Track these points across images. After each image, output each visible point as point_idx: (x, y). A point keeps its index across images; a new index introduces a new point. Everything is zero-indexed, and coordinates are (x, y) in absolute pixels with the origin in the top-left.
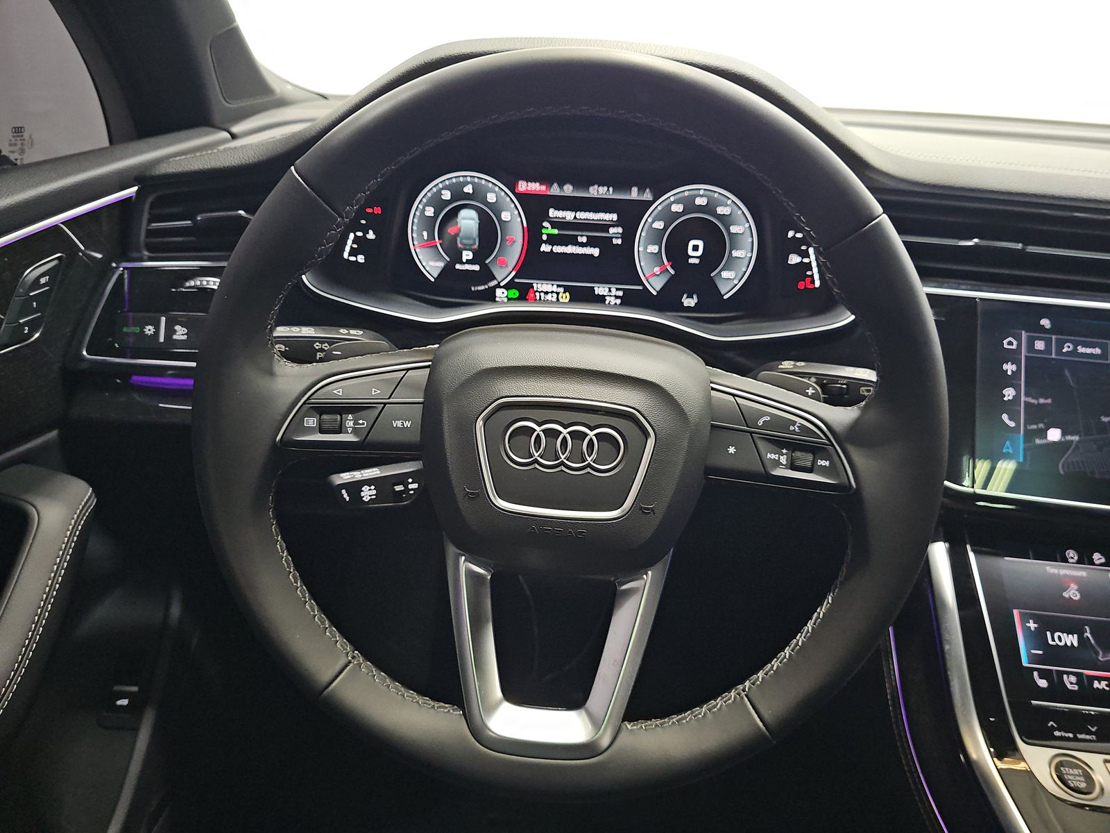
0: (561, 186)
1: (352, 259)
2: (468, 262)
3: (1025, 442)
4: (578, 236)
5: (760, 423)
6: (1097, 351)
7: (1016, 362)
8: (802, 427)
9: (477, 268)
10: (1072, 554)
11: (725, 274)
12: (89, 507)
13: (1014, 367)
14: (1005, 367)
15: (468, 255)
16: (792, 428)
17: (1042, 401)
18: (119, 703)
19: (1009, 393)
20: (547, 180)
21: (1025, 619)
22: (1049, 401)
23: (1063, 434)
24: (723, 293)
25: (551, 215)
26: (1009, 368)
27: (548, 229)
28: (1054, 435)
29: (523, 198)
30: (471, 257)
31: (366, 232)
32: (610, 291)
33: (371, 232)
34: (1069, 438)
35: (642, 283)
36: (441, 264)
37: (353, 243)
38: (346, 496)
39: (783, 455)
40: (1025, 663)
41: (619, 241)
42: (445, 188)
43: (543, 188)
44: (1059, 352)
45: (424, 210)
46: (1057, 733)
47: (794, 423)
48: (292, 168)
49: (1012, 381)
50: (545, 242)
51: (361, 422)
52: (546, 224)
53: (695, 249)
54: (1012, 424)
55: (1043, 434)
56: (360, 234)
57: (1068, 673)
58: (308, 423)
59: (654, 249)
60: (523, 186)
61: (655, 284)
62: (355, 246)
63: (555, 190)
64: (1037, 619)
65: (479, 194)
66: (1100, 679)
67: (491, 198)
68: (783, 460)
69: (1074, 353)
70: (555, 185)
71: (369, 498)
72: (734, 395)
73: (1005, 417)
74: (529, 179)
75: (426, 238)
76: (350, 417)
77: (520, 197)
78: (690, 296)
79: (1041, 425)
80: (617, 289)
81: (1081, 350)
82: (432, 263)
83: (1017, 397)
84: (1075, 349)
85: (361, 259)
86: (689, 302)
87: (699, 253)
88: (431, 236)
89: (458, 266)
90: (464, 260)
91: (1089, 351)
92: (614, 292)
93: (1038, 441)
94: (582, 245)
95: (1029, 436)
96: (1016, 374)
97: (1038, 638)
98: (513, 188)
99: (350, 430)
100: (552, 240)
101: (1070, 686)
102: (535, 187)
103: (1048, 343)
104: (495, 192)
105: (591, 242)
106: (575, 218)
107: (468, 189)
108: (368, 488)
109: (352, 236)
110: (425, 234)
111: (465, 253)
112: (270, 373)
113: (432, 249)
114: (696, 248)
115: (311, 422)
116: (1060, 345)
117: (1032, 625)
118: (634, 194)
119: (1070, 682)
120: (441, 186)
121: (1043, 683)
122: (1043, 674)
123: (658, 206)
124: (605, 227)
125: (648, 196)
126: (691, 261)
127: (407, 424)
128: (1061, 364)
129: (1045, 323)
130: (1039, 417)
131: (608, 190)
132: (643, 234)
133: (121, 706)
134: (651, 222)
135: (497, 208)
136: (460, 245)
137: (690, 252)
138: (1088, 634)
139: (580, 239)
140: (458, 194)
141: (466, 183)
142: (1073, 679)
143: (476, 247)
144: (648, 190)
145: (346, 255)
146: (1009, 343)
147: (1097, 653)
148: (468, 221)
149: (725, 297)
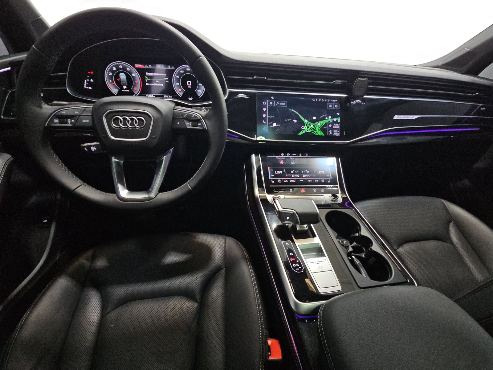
0: (148, 65)
1: (87, 88)
2: (126, 89)
3: (268, 127)
4: (156, 80)
5: (185, 116)
6: (284, 104)
7: (266, 108)
8: (195, 116)
9: (128, 91)
10: (283, 154)
11: (199, 91)
12: (10, 160)
13: (265, 109)
14: (263, 109)
15: (125, 87)
16: (192, 116)
17: (272, 117)
18: (44, 221)
19: (264, 115)
20: (144, 64)
21: (270, 169)
22: (273, 117)
23: (277, 125)
25: (147, 74)
26: (264, 109)
27: (147, 79)
28: (275, 125)
29: (138, 69)
30: (126, 87)
31: (90, 80)
32: (168, 96)
33: (92, 79)
34: (278, 125)
35: (177, 94)
36: (118, 90)
37: (86, 83)
38: (86, 149)
39: (190, 123)
40: (270, 178)
41: (168, 82)
42: (113, 66)
43: (143, 66)
44: (276, 104)
45: (108, 74)
46: (275, 192)
47: (192, 115)
48: (33, 46)
49: (265, 112)
50: (147, 82)
51: (72, 121)
52: (146, 77)
53: (189, 83)
54: (265, 123)
55: (272, 125)
56: (88, 80)
57: (279, 179)
58: (55, 121)
59: (178, 84)
60: (137, 66)
61: (181, 94)
62: (87, 84)
63: (146, 67)
64: (273, 169)
65: (124, 69)
66: (286, 180)
67: (128, 69)
68: (191, 124)
69: (279, 105)
70: (146, 65)
71: (94, 150)
72: (180, 111)
73: (263, 121)
75: (111, 82)
76: (69, 119)
77: (136, 68)
78: (190, 97)
79: (272, 123)
80: (170, 96)
81: (281, 104)
82: (115, 90)
83: (266, 116)
84: (279, 104)
85: (90, 88)
86: (191, 99)
87: (191, 85)
88: (112, 81)
89: (123, 91)
90: (124, 88)
91: (282, 104)
92: (169, 97)
93: (271, 126)
94: (158, 83)
95: (269, 125)
96: (266, 111)
97: (273, 173)
98: (134, 66)
99: (69, 123)
100: (149, 82)
101: (279, 182)
102: (140, 66)
103: (273, 103)
104: (129, 67)
105: (160, 82)
106: (154, 75)
107: (121, 67)
108: (93, 147)
109: (85, 81)
110: (111, 81)
111: (124, 86)
112: (40, 107)
113: (114, 86)
115: (56, 121)
116: (276, 103)
117: (272, 170)
118: (169, 68)
119: (279, 181)
120: (112, 66)
121: (273, 182)
122: (273, 180)
123: (176, 71)
124: (163, 78)
125: (173, 68)
126: (189, 87)
127: (88, 121)
128: (276, 108)
129: (272, 98)
130: (271, 121)
131: (162, 67)
132: (174, 79)
133: (45, 222)
134: (175, 76)
135: (130, 72)
136: (122, 84)
137: (188, 85)
138: (284, 171)
139: (157, 81)
140: (118, 68)
141: (120, 65)
142: (280, 180)
143: (127, 84)
144: (173, 66)
145: (85, 87)
146: (264, 103)
147: (286, 175)
148: (123, 76)
149: (200, 97)
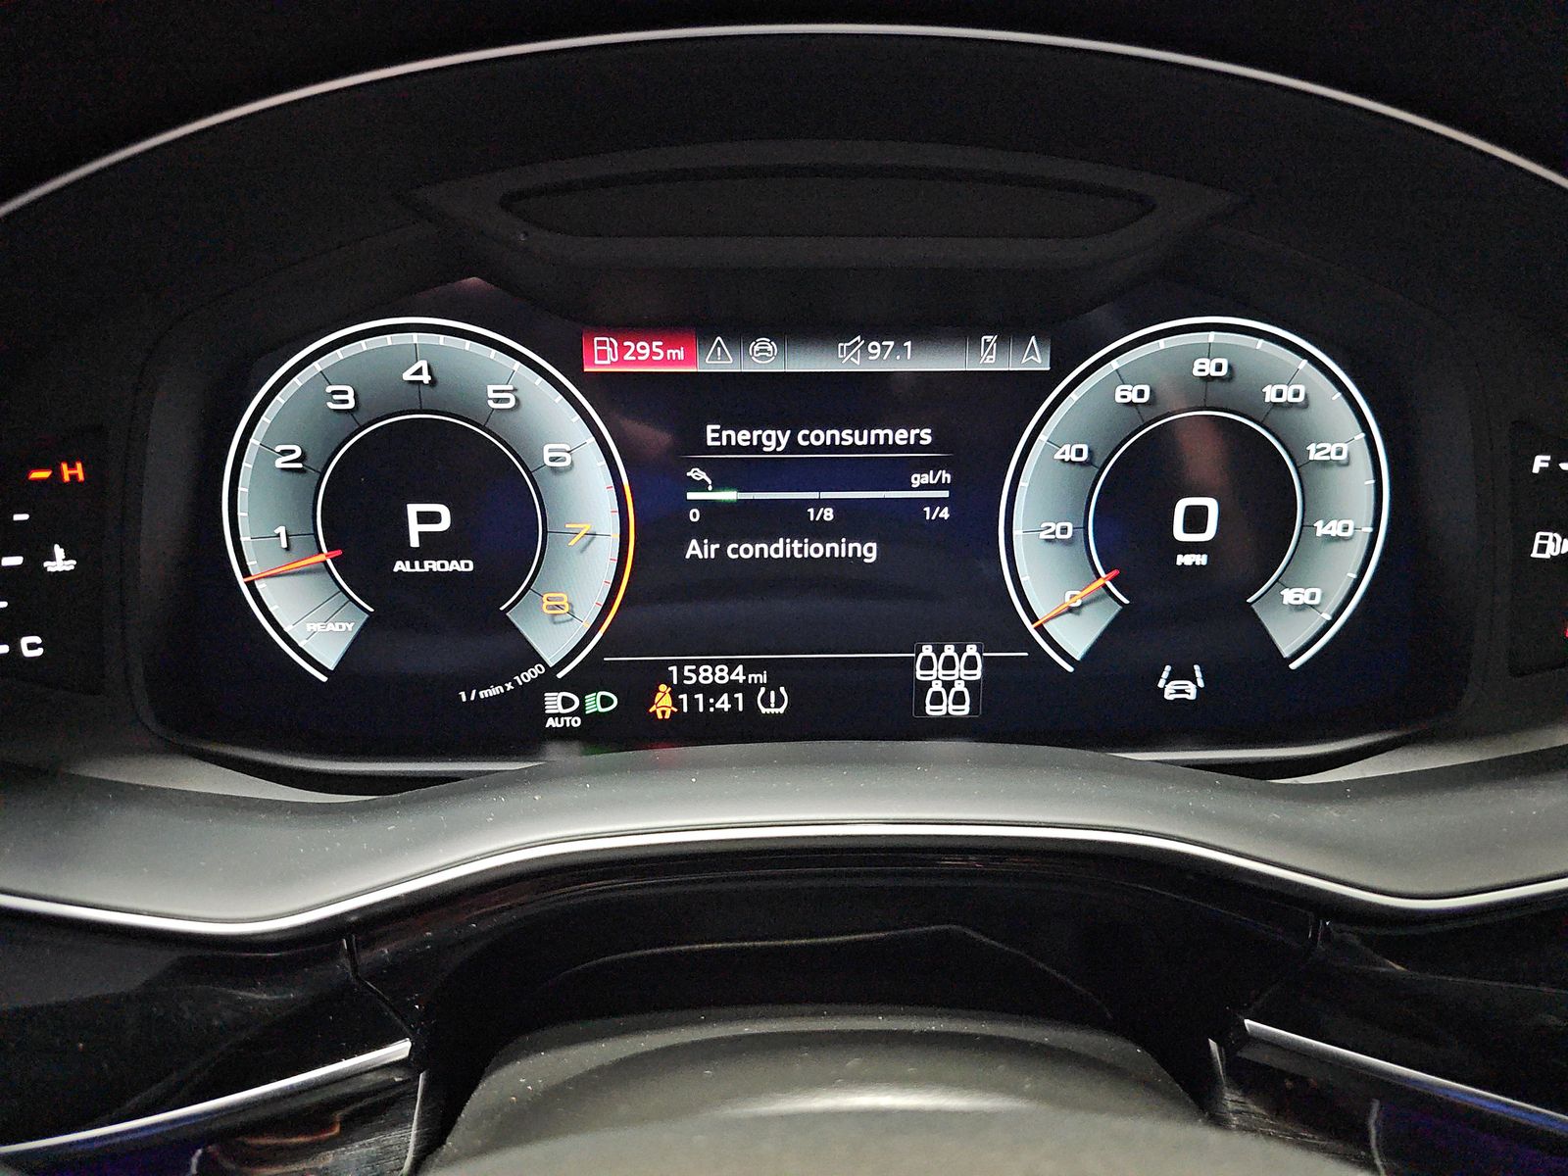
0: (739, 343)
4: (805, 504)
11: (1292, 595)
20: (692, 329)
24: (1286, 654)
25: (710, 442)
27: (706, 493)
29: (616, 392)
33: (57, 551)
35: (1024, 642)
41: (946, 514)
43: (680, 353)
50: (699, 531)
52: (695, 473)
61: (1072, 641)
63: (718, 360)
70: (718, 344)
74: (629, 328)
77: (598, 384)
78: (1182, 673)
86: (1181, 688)
87: (1209, 534)
94: (822, 532)
98: (571, 362)
100: (721, 522)
102: (648, 356)
105: (852, 521)
106: (793, 445)
114: (1196, 519)
118: (988, 358)
120: (318, 367)
124: (894, 469)
125: (1034, 362)
126: (1184, 560)
131: (899, 346)
132: (1025, 483)
137: (1180, 534)
139: (813, 515)
144: (1034, 341)
149: (1295, 667)
